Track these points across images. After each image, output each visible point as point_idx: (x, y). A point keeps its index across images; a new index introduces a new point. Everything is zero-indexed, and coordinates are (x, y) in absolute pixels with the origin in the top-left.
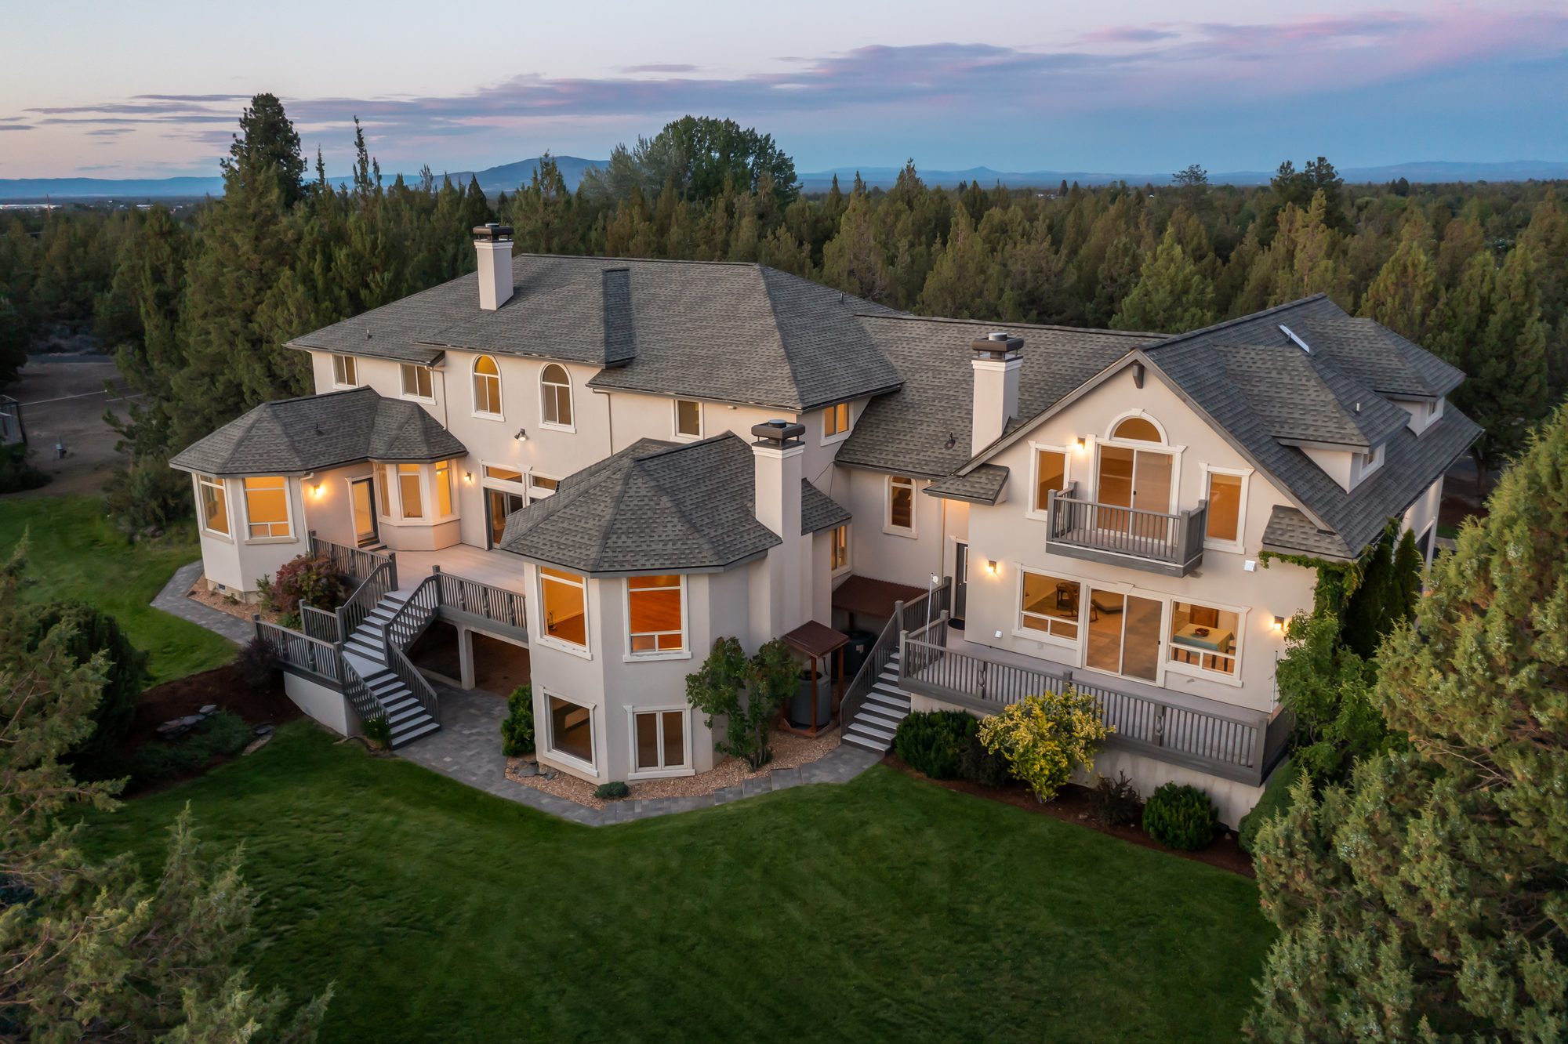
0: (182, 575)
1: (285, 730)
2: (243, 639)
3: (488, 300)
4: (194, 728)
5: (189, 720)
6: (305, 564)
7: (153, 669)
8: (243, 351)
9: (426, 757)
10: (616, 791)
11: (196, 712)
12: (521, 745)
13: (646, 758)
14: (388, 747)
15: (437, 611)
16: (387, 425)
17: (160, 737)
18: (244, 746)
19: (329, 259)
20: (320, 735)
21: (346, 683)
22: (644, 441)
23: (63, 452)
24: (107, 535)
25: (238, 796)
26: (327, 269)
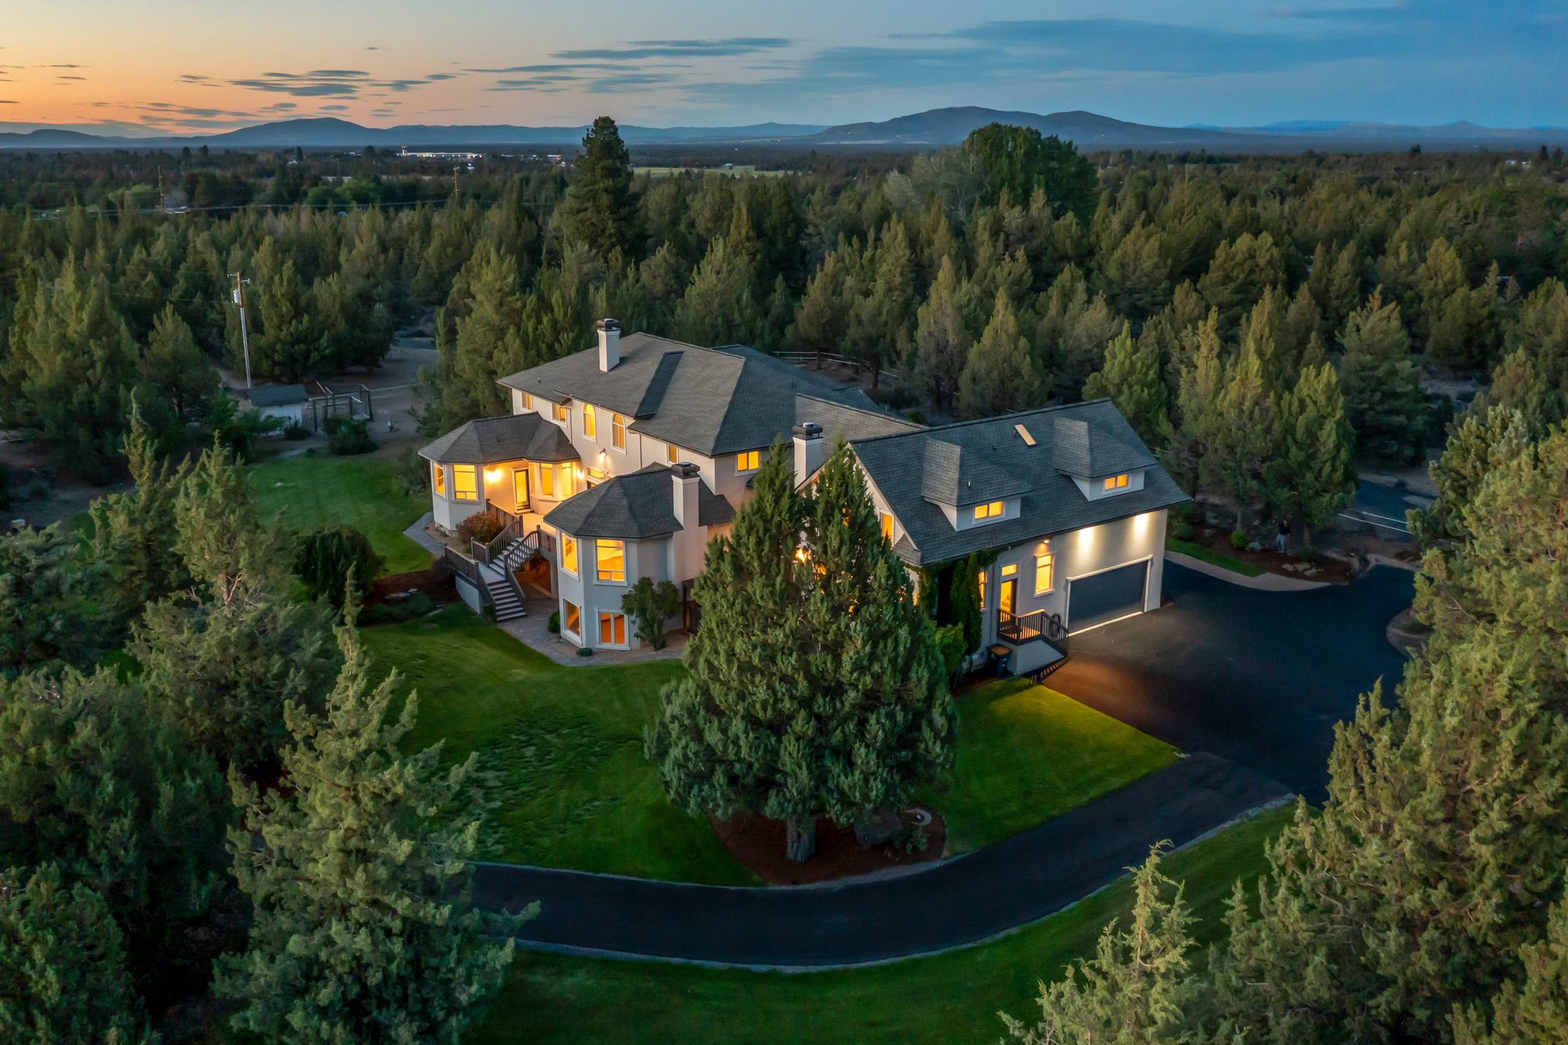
0: (425, 518)
1: (451, 607)
2: (438, 554)
3: (604, 367)
4: (404, 600)
5: (402, 595)
6: (478, 517)
7: (388, 565)
8: (482, 378)
9: (512, 629)
10: (587, 653)
11: (406, 591)
12: (555, 628)
13: (605, 638)
14: (495, 621)
15: (537, 551)
16: (541, 437)
17: (386, 602)
18: (426, 612)
19: (539, 321)
20: (467, 611)
21: (481, 585)
22: (655, 464)
23: (392, 428)
24: (395, 488)
25: (415, 634)
26: (536, 329)
